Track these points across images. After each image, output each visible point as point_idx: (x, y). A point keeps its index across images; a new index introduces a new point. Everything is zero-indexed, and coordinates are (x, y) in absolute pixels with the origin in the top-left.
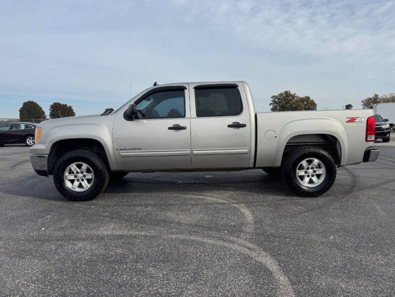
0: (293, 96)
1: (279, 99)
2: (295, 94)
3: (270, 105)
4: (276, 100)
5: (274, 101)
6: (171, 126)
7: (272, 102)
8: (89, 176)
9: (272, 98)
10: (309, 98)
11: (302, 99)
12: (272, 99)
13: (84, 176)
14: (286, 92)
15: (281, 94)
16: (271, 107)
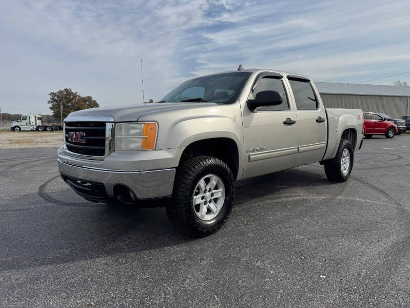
0: (75, 95)
1: (58, 97)
2: (76, 93)
3: (49, 102)
4: (56, 98)
5: (53, 99)
7: (51, 100)
9: (50, 94)
10: (91, 98)
11: (83, 99)
12: (50, 96)
14: (66, 90)
15: (61, 92)
16: (50, 105)
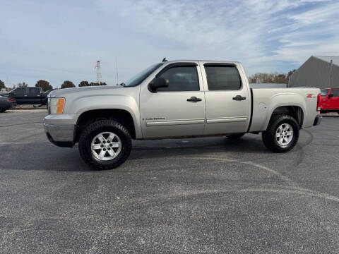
6: (190, 98)
8: (116, 145)
13: (111, 145)
